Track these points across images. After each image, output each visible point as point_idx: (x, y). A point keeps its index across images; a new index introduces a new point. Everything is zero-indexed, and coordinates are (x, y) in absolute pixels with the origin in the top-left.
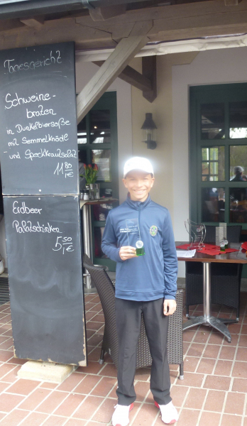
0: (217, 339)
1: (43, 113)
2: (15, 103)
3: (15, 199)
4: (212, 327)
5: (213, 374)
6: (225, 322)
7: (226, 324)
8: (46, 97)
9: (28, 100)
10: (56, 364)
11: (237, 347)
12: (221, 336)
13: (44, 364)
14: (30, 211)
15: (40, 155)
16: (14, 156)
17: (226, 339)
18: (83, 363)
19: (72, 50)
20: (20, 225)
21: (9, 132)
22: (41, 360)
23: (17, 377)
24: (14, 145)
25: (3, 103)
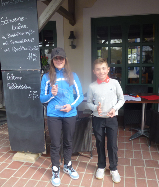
2: (6, 22)
3: (8, 72)
8: (22, 19)
9: (13, 21)
10: (31, 153)
14: (16, 78)
16: (6, 50)
18: (45, 153)
23: (12, 160)
24: (6, 44)
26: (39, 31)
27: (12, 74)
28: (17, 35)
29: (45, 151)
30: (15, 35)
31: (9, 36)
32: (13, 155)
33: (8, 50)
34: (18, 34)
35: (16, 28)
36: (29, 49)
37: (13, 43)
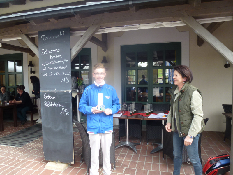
0: (131, 152)
1: (57, 57)
2: (46, 53)
3: (45, 93)
4: (129, 147)
5: (128, 168)
6: (135, 144)
7: (135, 145)
8: (58, 50)
9: (51, 52)
10: (62, 163)
11: (139, 155)
12: (133, 150)
13: (56, 163)
14: (51, 98)
15: (55, 74)
16: (45, 75)
17: (135, 152)
18: (73, 163)
19: (69, 31)
20: (47, 104)
21: (43, 65)
22: (55, 161)
23: (44, 169)
24: (45, 70)
25: (40, 53)
26: (71, 60)
27: (49, 94)
28: (53, 63)
29: (73, 161)
30: (52, 63)
31: (48, 63)
32: (46, 164)
33: (46, 75)
34: (55, 62)
35: (53, 58)
36: (63, 74)
37: (50, 69)
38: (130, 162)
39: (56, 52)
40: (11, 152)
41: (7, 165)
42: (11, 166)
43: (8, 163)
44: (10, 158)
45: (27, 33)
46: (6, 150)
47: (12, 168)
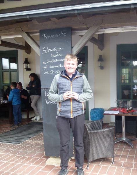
0: (128, 147)
1: (58, 55)
2: (47, 51)
3: (46, 90)
4: (126, 142)
5: (126, 161)
6: (131, 140)
8: (59, 49)
9: (52, 50)
11: (136, 150)
12: (130, 146)
13: (57, 158)
15: (57, 72)
16: (46, 73)
18: (73, 158)
19: (71, 31)
20: (48, 101)
21: (44, 63)
23: (45, 164)
24: (46, 68)
25: (42, 51)
28: (54, 61)
29: (74, 156)
31: (49, 61)
32: (47, 160)
33: (48, 73)
34: (56, 61)
35: (54, 56)
37: (52, 67)
38: (128, 157)
39: (58, 51)
40: (10, 149)
41: (7, 162)
42: (12, 163)
43: (8, 160)
44: (10, 155)
45: (28, 31)
46: (4, 147)
47: (13, 164)
